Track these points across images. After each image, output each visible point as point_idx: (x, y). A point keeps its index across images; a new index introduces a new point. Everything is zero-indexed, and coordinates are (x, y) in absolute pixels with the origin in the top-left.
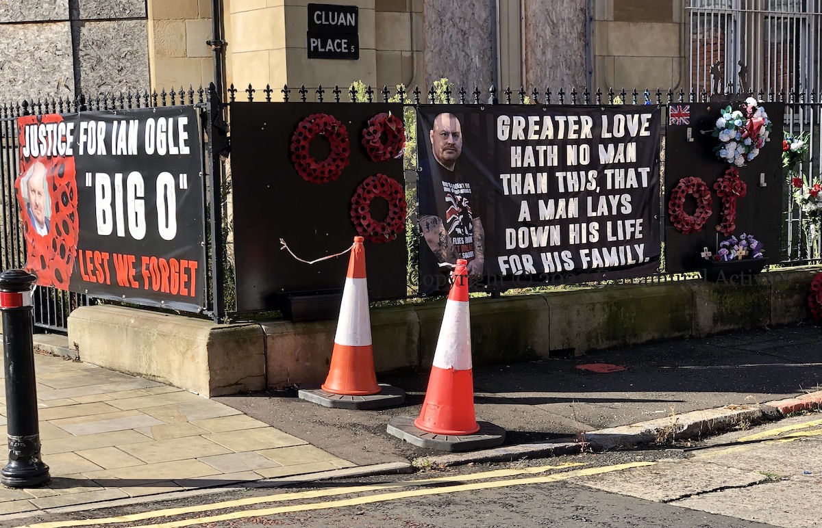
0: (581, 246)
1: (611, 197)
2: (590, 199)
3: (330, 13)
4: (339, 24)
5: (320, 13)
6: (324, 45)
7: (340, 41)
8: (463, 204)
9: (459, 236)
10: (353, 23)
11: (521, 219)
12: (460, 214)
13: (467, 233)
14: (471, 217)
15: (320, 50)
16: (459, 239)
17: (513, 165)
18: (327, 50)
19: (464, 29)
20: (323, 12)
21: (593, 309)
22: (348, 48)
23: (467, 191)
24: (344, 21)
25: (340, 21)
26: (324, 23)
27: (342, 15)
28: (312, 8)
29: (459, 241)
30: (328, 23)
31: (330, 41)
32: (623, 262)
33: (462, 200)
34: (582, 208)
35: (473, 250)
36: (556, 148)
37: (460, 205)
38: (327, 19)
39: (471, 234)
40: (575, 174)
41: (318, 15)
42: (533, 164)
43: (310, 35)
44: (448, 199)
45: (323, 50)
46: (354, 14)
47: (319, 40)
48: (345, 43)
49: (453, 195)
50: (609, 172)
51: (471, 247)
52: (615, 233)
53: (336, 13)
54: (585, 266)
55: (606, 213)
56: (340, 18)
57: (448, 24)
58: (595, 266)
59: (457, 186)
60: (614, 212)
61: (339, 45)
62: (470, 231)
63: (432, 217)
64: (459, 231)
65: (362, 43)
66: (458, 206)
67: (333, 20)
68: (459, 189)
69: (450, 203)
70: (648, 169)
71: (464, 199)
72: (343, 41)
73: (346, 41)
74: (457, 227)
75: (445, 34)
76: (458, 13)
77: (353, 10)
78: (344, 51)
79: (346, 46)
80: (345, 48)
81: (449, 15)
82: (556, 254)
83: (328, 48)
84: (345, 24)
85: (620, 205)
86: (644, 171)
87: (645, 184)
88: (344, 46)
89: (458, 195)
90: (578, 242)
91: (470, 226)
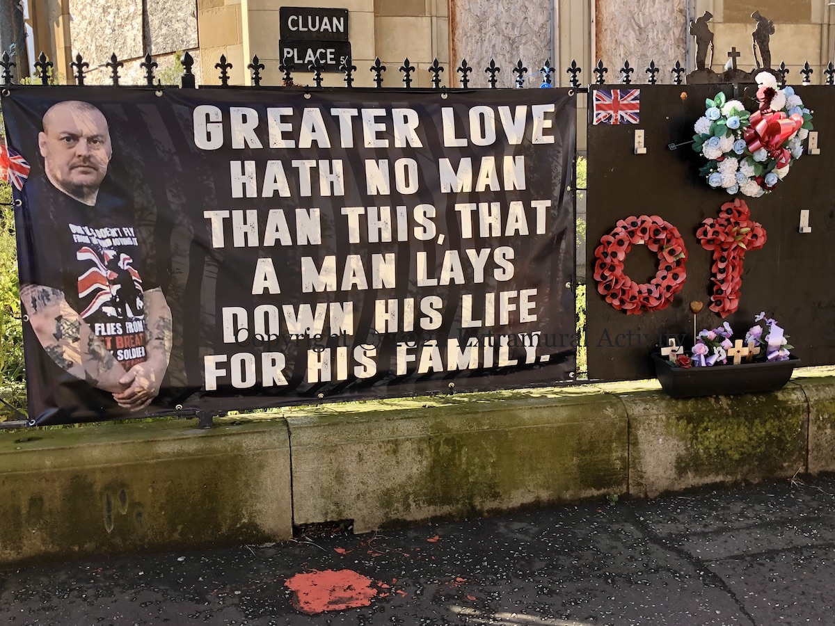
0: (401, 336)
1: (471, 253)
2: (422, 258)
3: (310, 18)
4: (322, 30)
5: (296, 18)
6: (302, 56)
7: (324, 51)
8: (120, 264)
9: (112, 319)
10: (341, 29)
11: (257, 289)
12: (113, 282)
13: (130, 314)
14: (139, 287)
15: (296, 61)
16: (111, 326)
17: (237, 193)
18: (306, 62)
19: (513, 37)
20: (300, 17)
21: (395, 452)
22: (337, 59)
23: (127, 242)
24: (328, 27)
25: (323, 27)
26: (301, 29)
27: (326, 20)
28: (285, 12)
29: (111, 329)
30: (306, 29)
31: (310, 51)
32: (488, 363)
33: (117, 258)
34: (404, 269)
35: (144, 343)
36: (338, 165)
37: (113, 265)
38: (305, 25)
39: (141, 317)
40: (386, 211)
41: (293, 20)
42: (285, 192)
43: (283, 44)
44: (81, 256)
45: (301, 62)
46: (342, 19)
47: (296, 50)
48: (331, 53)
49: (96, 249)
50: (465, 209)
51: (141, 340)
52: (478, 313)
53: (317, 18)
54: (401, 370)
55: (460, 280)
56: (324, 23)
57: (489, 30)
58: (423, 369)
59: (103, 232)
60: (479, 278)
61: (323, 56)
62: (137, 312)
63: (40, 288)
64: (110, 311)
65: (355, 53)
66: (108, 267)
67: (314, 26)
68: (111, 238)
69: (90, 263)
70: (548, 203)
71: (123, 256)
72: (329, 51)
73: (333, 50)
74: (105, 304)
75: (486, 43)
76: (504, 18)
77: (343, 14)
78: (329, 62)
79: (333, 56)
80: (331, 59)
81: (492, 20)
82: (342, 352)
83: (307, 59)
84: (330, 30)
85: (491, 265)
86: (541, 206)
87: (541, 229)
88: (329, 56)
89: (109, 248)
90: (393, 328)
91: (139, 303)
